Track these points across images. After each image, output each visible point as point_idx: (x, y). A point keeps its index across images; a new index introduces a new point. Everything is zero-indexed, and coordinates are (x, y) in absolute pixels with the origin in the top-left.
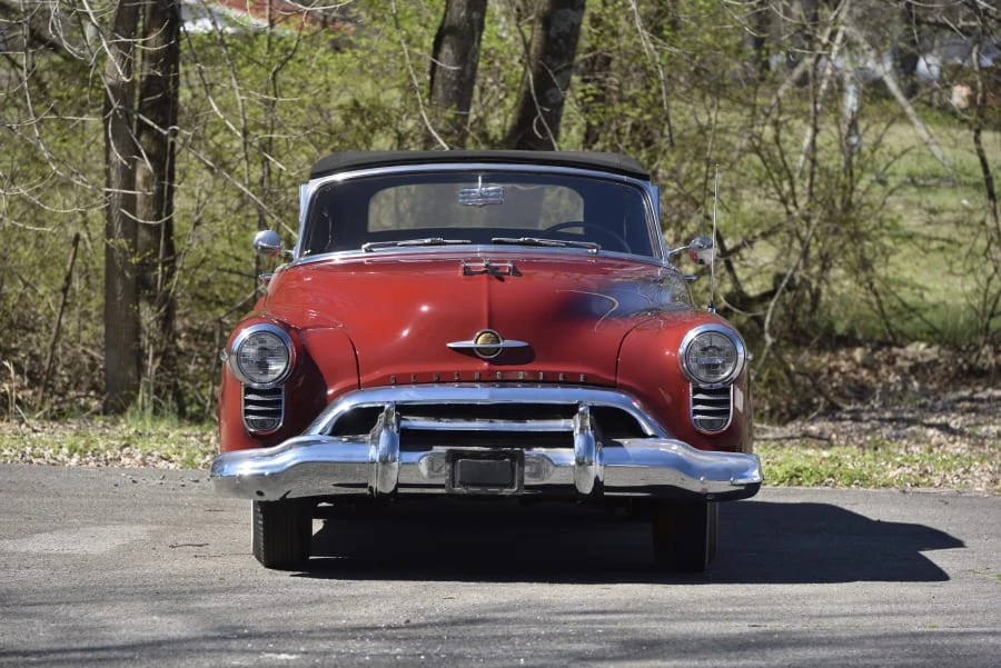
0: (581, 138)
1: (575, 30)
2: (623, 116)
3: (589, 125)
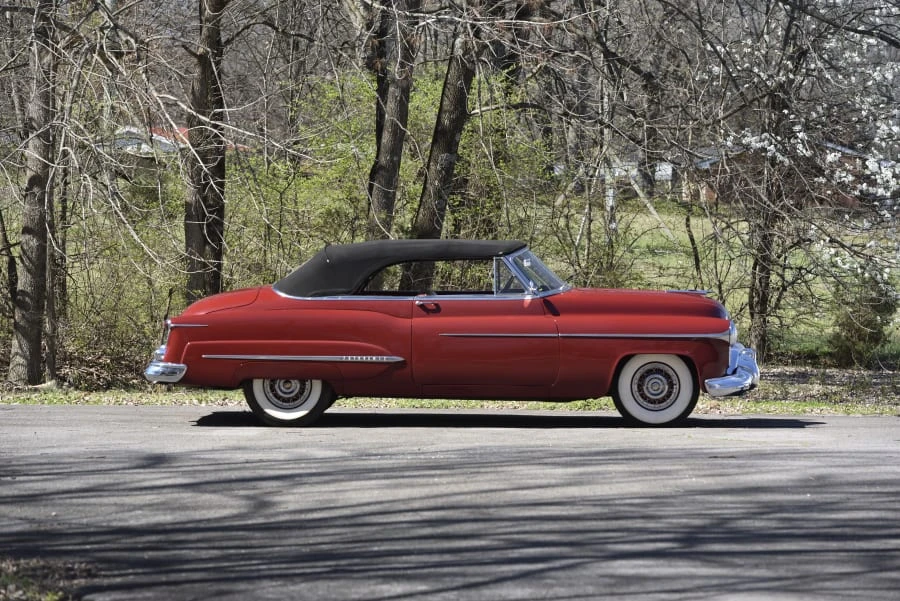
1: (452, 164)
3: (456, 220)
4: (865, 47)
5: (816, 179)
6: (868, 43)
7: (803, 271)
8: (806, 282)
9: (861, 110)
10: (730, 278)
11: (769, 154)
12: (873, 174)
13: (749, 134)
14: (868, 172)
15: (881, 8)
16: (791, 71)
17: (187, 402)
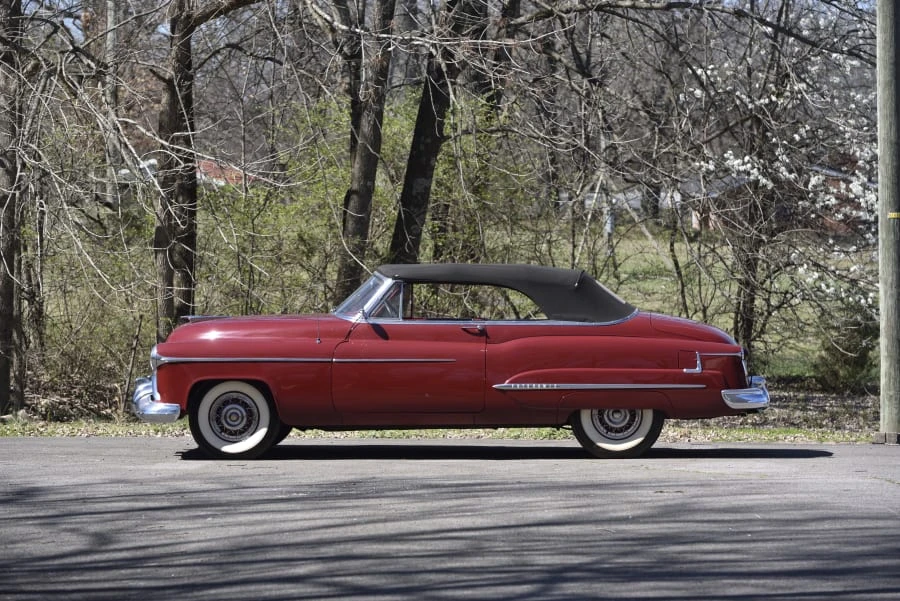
0: (432, 254)
1: (427, 189)
2: (457, 240)
3: (436, 246)
4: (848, 69)
5: (800, 203)
6: (851, 65)
7: (789, 296)
8: (791, 306)
9: (844, 132)
10: (715, 303)
11: (752, 177)
12: (856, 197)
13: (732, 157)
14: (852, 196)
15: (864, 31)
16: (773, 93)
17: (143, 433)
